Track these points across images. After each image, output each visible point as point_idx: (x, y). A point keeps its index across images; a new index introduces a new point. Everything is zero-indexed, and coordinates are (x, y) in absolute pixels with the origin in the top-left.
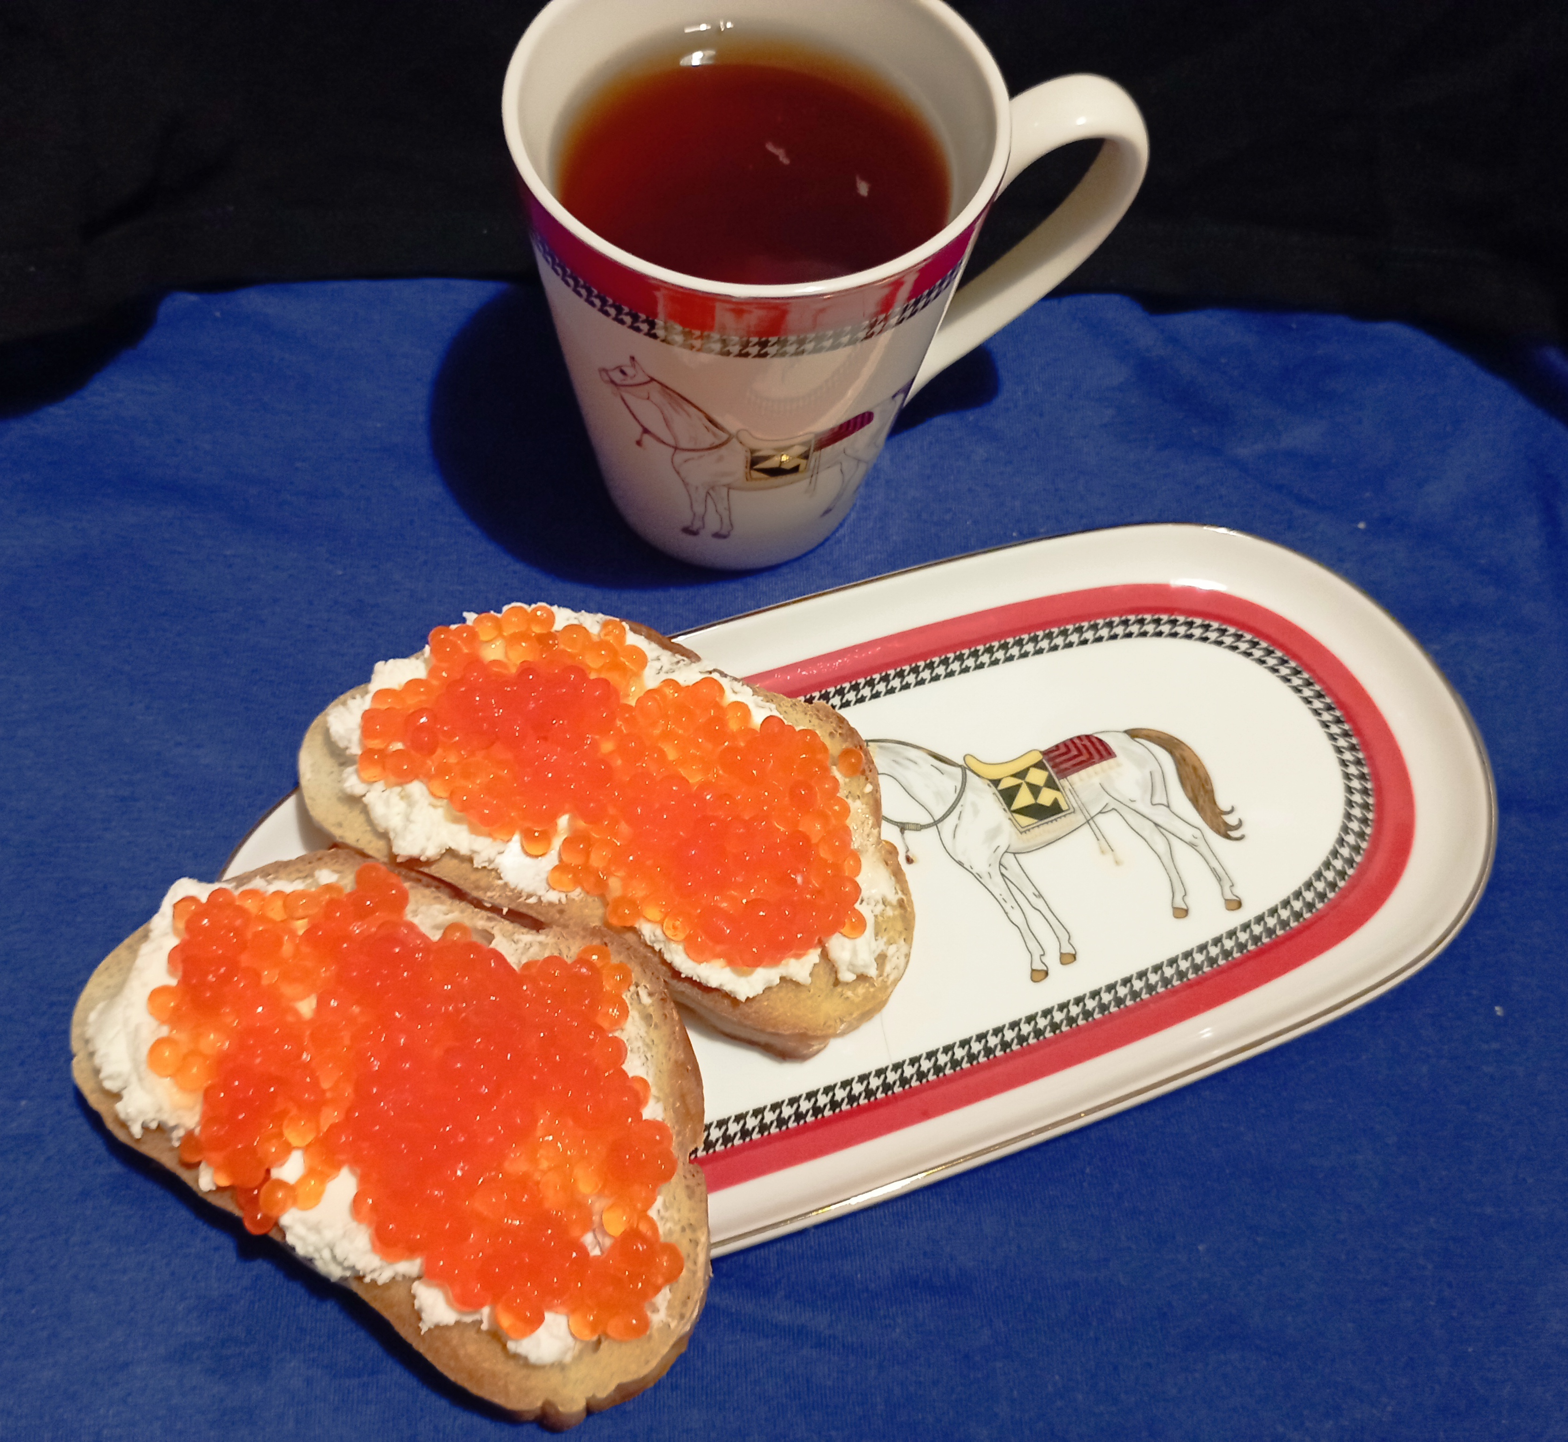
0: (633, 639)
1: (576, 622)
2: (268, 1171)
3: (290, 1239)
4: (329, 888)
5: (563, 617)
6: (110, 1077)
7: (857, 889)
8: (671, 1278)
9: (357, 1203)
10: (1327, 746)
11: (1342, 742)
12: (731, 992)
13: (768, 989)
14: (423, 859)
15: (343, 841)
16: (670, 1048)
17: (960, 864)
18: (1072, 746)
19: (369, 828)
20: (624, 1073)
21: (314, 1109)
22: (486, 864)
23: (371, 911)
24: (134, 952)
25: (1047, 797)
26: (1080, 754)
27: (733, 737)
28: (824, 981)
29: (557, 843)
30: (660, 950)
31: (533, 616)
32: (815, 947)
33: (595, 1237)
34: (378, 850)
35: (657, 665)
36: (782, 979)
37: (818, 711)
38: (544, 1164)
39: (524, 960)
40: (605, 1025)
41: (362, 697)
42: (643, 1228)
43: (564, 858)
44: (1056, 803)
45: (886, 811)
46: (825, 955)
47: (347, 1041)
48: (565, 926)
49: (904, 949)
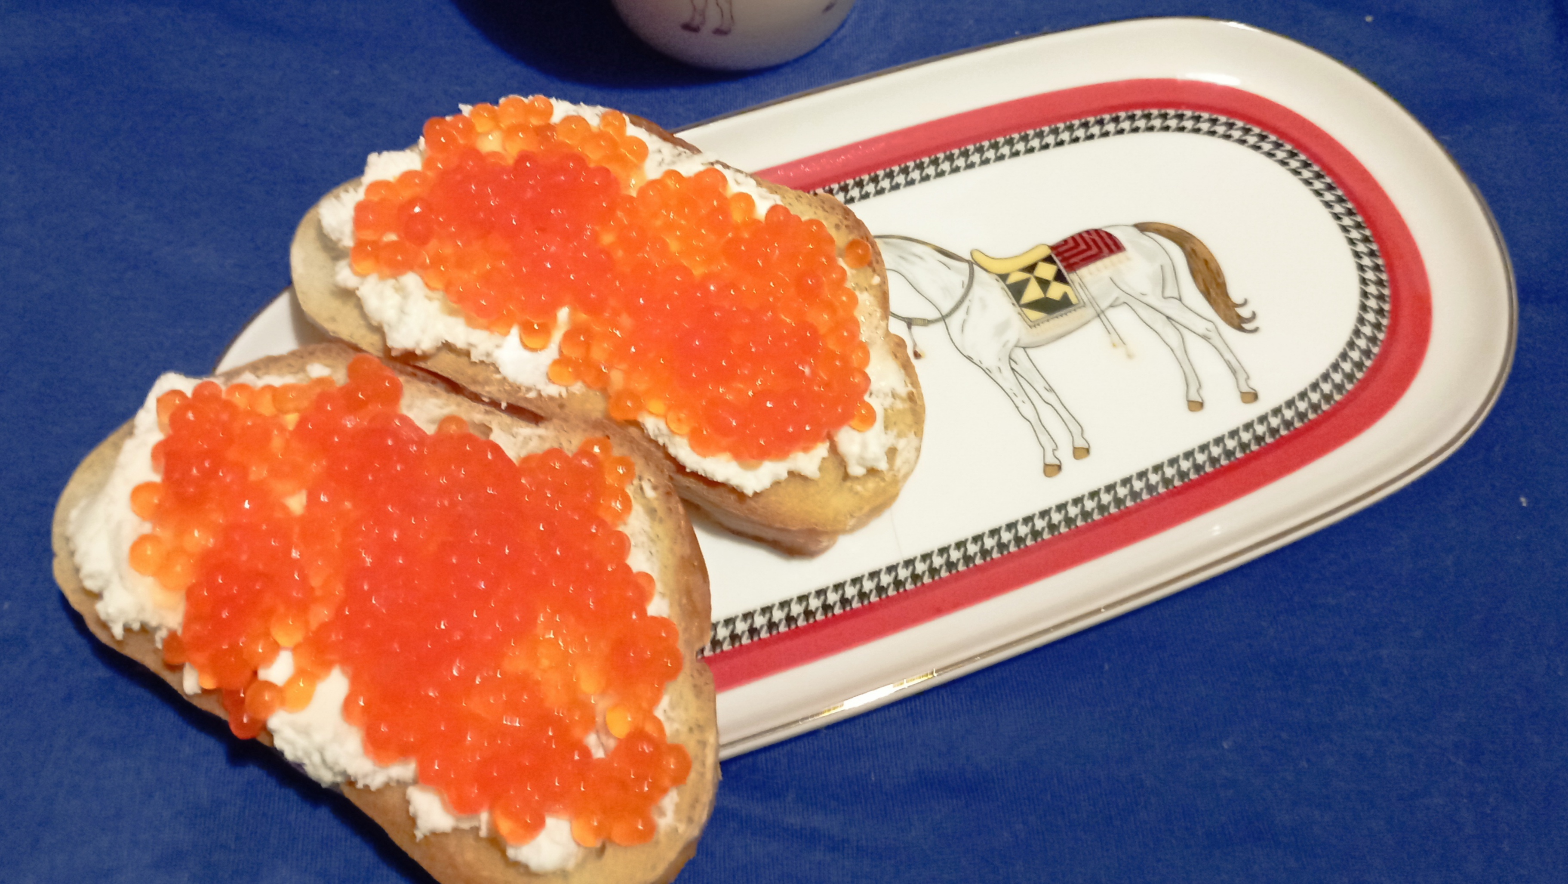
0: (633, 131)
1: (574, 114)
2: (255, 673)
3: (279, 743)
4: (320, 381)
5: (561, 109)
6: (91, 576)
7: (867, 379)
8: (679, 779)
9: (348, 706)
10: (1340, 238)
11: (1355, 234)
12: (737, 486)
13: (777, 484)
14: (418, 352)
15: (337, 336)
16: (675, 543)
17: (969, 358)
18: (1080, 240)
19: (362, 322)
20: (628, 569)
21: (302, 608)
22: (484, 359)
23: (361, 405)
24: (117, 448)
25: (1056, 291)
26: (1089, 248)
27: (736, 228)
28: (833, 475)
29: (557, 336)
30: (664, 445)
31: (530, 110)
32: (823, 441)
33: (599, 737)
34: (372, 344)
35: (658, 157)
36: (791, 474)
37: (823, 202)
38: (545, 663)
39: (523, 453)
40: (608, 519)
41: (356, 191)
42: (649, 728)
43: (565, 352)
44: (1065, 297)
45: (894, 307)
46: (834, 449)
47: (338, 539)
48: (565, 420)
49: (914, 441)
